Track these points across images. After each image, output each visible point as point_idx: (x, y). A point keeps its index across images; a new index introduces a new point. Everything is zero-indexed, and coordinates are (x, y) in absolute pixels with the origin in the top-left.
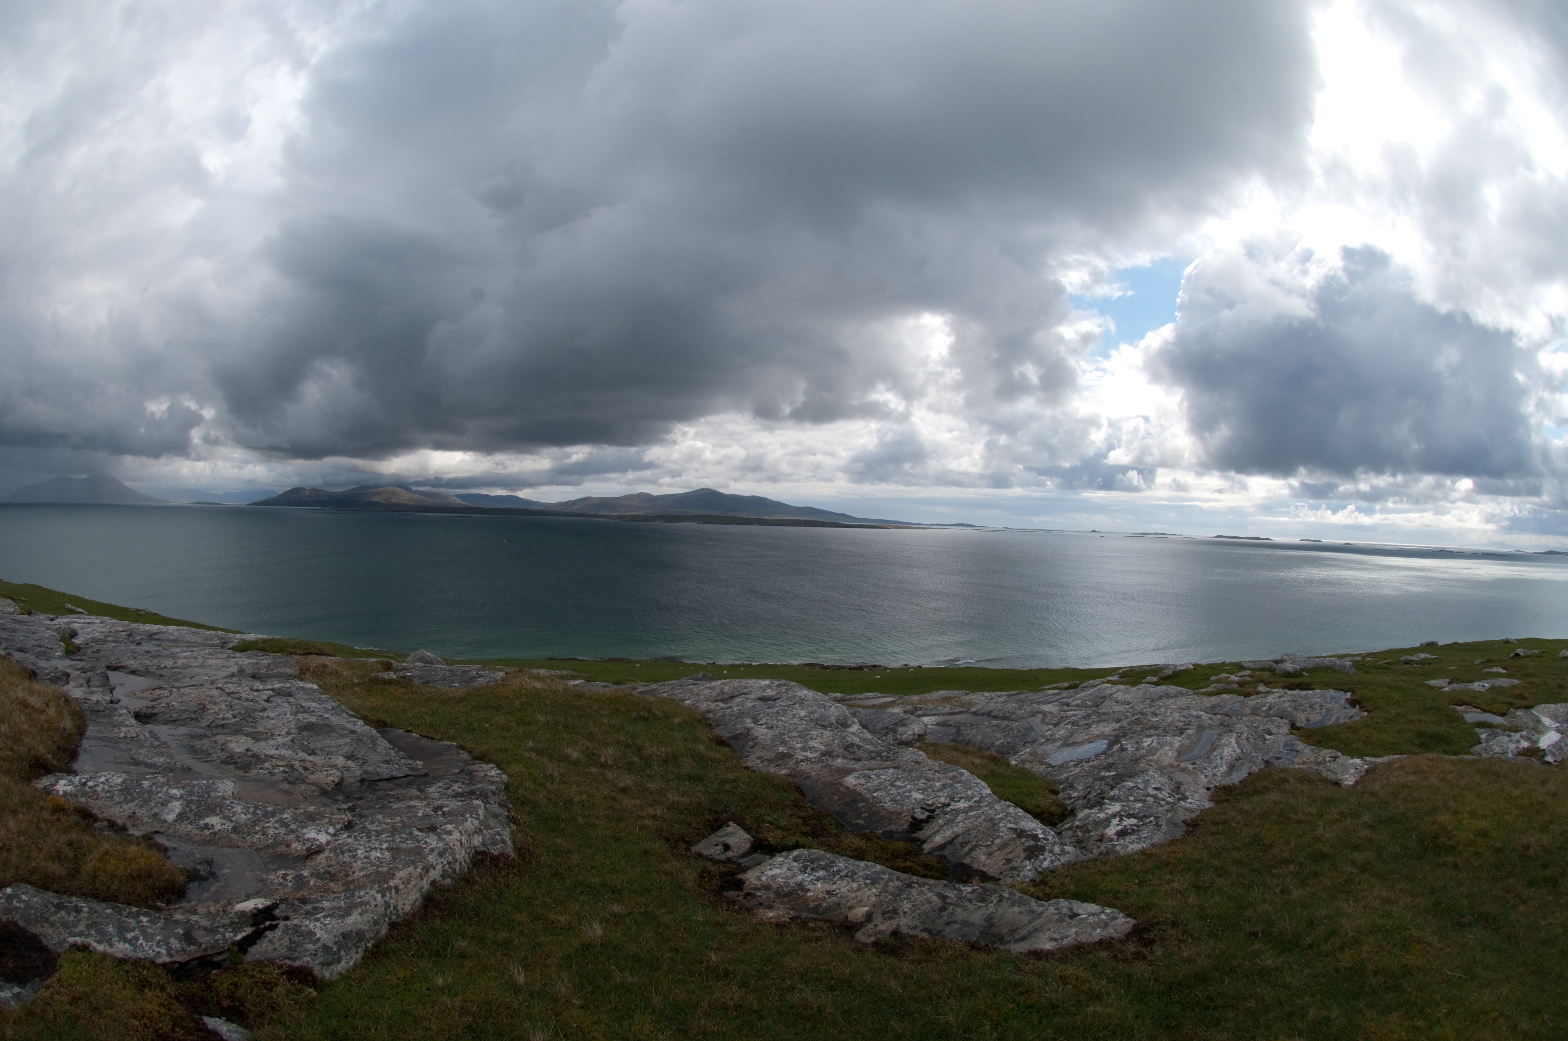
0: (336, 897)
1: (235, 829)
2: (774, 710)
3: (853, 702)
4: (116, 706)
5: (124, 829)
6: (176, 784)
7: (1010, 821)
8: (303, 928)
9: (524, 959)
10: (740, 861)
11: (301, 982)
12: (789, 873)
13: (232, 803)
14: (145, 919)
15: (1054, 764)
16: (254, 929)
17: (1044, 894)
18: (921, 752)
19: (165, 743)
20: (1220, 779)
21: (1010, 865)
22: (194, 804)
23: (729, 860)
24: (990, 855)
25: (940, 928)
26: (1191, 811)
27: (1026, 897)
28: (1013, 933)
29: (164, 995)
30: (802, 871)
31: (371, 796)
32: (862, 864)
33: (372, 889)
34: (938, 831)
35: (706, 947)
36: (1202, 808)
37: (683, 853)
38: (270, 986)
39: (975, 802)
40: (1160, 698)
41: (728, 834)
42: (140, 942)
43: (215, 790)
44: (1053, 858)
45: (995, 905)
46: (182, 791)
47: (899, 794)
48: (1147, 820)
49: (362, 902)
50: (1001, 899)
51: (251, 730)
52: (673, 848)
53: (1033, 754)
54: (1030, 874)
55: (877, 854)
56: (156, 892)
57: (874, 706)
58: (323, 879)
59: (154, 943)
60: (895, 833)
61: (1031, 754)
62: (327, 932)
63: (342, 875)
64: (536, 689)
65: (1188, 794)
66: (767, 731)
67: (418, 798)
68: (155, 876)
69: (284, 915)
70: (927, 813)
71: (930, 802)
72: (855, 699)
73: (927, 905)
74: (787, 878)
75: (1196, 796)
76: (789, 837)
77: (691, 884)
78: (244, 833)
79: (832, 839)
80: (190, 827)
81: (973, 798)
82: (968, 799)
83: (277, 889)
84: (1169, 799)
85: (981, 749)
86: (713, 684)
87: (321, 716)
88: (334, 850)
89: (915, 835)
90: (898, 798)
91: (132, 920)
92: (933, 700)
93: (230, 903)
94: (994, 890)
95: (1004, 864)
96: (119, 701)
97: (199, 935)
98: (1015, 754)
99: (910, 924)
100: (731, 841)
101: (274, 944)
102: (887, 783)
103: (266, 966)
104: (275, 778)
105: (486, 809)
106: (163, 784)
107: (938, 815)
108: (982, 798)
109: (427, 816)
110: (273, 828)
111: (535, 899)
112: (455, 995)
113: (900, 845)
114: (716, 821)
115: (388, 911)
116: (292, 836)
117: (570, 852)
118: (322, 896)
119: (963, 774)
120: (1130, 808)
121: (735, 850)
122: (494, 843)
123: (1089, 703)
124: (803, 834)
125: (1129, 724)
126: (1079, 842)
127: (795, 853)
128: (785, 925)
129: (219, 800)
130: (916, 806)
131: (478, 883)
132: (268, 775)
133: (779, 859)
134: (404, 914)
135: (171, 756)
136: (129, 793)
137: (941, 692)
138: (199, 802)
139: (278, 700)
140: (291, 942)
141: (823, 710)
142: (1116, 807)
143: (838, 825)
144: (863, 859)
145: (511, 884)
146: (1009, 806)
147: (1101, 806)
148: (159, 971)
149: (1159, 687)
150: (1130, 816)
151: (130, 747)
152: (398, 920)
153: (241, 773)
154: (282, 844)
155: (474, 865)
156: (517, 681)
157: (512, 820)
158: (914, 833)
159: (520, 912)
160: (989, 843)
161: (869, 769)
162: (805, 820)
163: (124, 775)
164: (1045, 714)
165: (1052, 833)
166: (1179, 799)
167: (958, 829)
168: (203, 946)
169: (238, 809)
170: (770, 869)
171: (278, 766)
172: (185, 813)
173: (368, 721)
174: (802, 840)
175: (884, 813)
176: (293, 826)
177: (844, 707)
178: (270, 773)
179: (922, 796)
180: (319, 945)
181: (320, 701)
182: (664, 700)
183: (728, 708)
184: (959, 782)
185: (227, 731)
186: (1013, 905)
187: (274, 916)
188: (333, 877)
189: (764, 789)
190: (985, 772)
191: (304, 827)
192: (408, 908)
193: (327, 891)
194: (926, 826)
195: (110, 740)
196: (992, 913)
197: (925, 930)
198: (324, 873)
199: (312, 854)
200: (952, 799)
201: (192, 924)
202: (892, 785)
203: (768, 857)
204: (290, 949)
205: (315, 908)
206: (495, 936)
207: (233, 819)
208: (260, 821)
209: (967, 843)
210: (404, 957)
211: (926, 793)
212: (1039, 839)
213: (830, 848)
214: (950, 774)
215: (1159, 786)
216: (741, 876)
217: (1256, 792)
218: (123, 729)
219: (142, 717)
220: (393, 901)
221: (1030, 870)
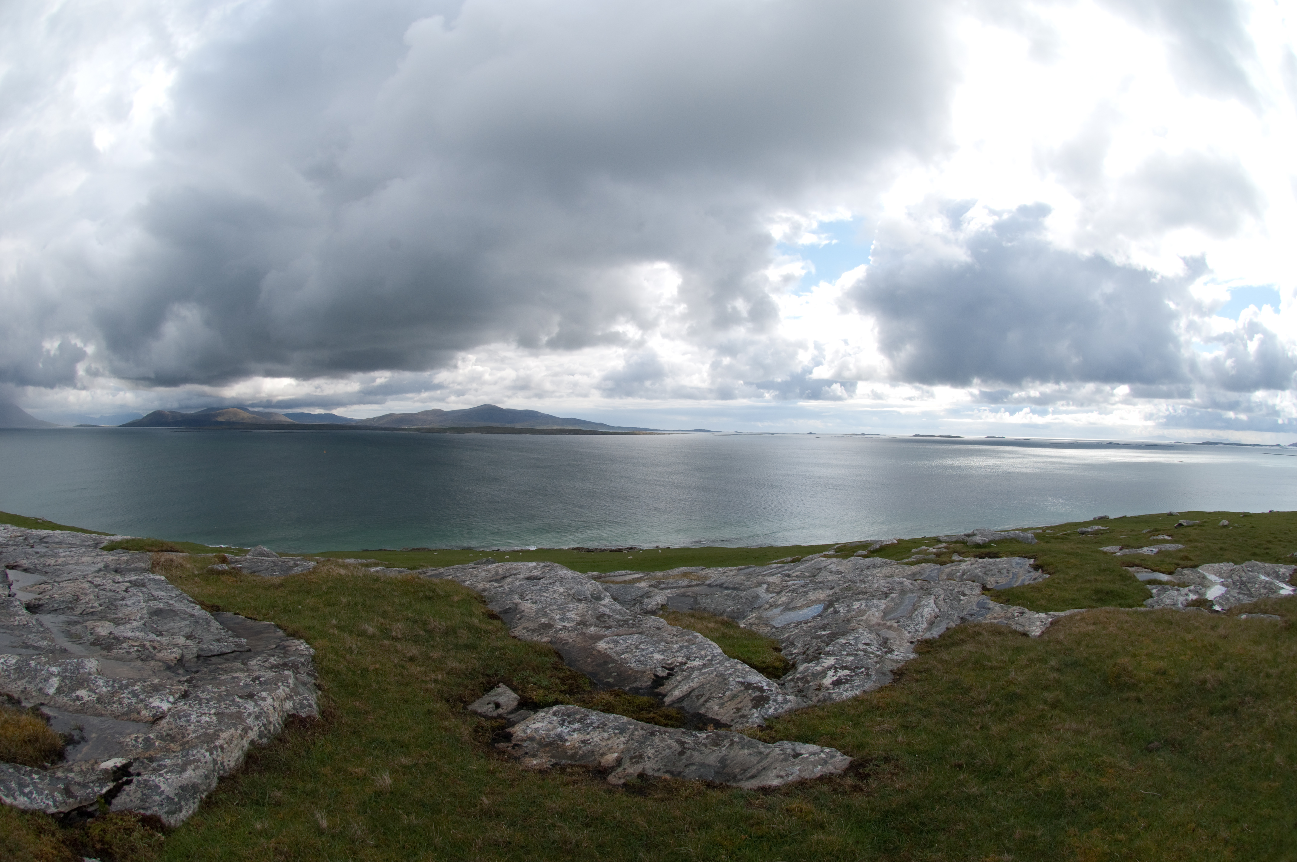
0: (175, 756)
1: (99, 700)
2: (538, 587)
3: (608, 578)
4: (12, 599)
5: (19, 702)
6: (54, 663)
7: (738, 676)
8: (151, 782)
9: (328, 806)
10: (509, 717)
11: (152, 828)
12: (550, 726)
13: (96, 678)
14: (36, 776)
15: (777, 626)
16: (115, 784)
17: (771, 737)
18: (662, 620)
19: (47, 629)
20: (921, 634)
21: (740, 713)
22: (68, 679)
23: (500, 716)
24: (722, 705)
25: (680, 769)
26: (897, 661)
27: (754, 741)
28: (744, 772)
29: (54, 840)
30: (560, 724)
31: (205, 669)
32: (612, 716)
33: (202, 748)
34: (677, 686)
35: (480, 792)
36: (907, 659)
37: (461, 711)
38: (129, 831)
39: (708, 660)
40: (868, 568)
41: (498, 694)
42: (34, 795)
43: (83, 668)
44: (777, 706)
45: (727, 748)
46: (59, 669)
47: (643, 656)
48: (859, 671)
49: (195, 759)
50: (732, 743)
51: (113, 616)
52: (452, 707)
53: (759, 618)
54: (757, 720)
55: (625, 707)
56: (43, 753)
57: (625, 582)
58: (165, 741)
59: (44, 796)
60: (641, 689)
61: (757, 618)
62: (169, 786)
63: (180, 737)
64: (340, 575)
65: (894, 647)
66: (532, 605)
67: (242, 670)
68: (41, 740)
69: (136, 771)
70: (667, 671)
71: (670, 662)
72: (609, 576)
73: (668, 751)
74: (549, 730)
75: (902, 649)
76: (550, 695)
77: (467, 738)
78: (105, 703)
79: (586, 696)
80: (66, 699)
81: (706, 657)
82: (702, 658)
83: (131, 750)
84: (877, 653)
85: (715, 615)
86: (490, 567)
87: (167, 603)
88: (173, 716)
89: (658, 690)
90: (642, 658)
91: (27, 778)
92: (675, 575)
93: (96, 763)
94: (726, 736)
95: (734, 713)
96: (15, 594)
97: (75, 789)
98: (744, 618)
99: (654, 767)
100: (501, 700)
101: (130, 796)
102: (633, 647)
103: (126, 815)
104: (130, 656)
105: (296, 678)
106: (45, 663)
107: (676, 672)
108: (714, 656)
109: (247, 685)
110: (127, 699)
111: (337, 754)
112: (271, 838)
113: (645, 699)
114: (488, 683)
115: (216, 767)
116: (141, 705)
117: (366, 713)
118: (165, 755)
119: (697, 637)
120: (843, 661)
121: (505, 708)
122: (303, 707)
123: (807, 574)
124: (561, 692)
125: (841, 590)
126: (800, 691)
127: (555, 708)
128: (546, 771)
129: (86, 676)
130: (658, 665)
131: (289, 742)
132: (125, 654)
133: (541, 714)
134: (230, 769)
135: (52, 640)
136: (21, 671)
137: (681, 569)
138: (71, 678)
139: (134, 590)
140: (143, 795)
141: (579, 586)
142: (831, 661)
143: (591, 683)
144: (613, 712)
145: (316, 742)
146: (737, 663)
147: (818, 660)
148: (50, 820)
149: (867, 559)
150: (843, 668)
151: (23, 633)
152: (225, 775)
153: (105, 653)
154: (133, 712)
155: (286, 726)
156: (325, 569)
157: (319, 687)
158: (656, 688)
159: (325, 765)
160: (720, 695)
161: (618, 635)
162: (563, 680)
163: (17, 657)
164: (769, 584)
165: (776, 685)
166: (886, 652)
167: (694, 684)
168: (79, 798)
169: (101, 682)
170: (534, 723)
171: (133, 646)
172: (62, 687)
173: (204, 606)
174: (561, 697)
175: (630, 672)
176: (142, 697)
177: (598, 583)
178: (127, 652)
179: (662, 657)
180: (163, 796)
181: (167, 590)
182: (448, 582)
183: (500, 587)
184: (694, 644)
185: (95, 618)
186: (743, 748)
187: (130, 772)
188: (173, 739)
189: (528, 654)
190: (717, 635)
191: (151, 697)
192: (232, 764)
193: (168, 750)
194: (666, 682)
195: (7, 628)
196: (725, 755)
197: (667, 772)
198: (166, 736)
199: (157, 719)
200: (688, 659)
201: (70, 781)
202: (637, 648)
203: (532, 713)
204: (142, 800)
205: (160, 766)
206: (305, 787)
207: (97, 691)
208: (117, 692)
209: (702, 696)
210: (231, 806)
211: (665, 654)
212: (764, 691)
213: (585, 703)
214: (687, 637)
215: (868, 641)
216: (510, 730)
217: (954, 644)
218: (17, 618)
219: (32, 608)
220: (220, 758)
221: (757, 717)
